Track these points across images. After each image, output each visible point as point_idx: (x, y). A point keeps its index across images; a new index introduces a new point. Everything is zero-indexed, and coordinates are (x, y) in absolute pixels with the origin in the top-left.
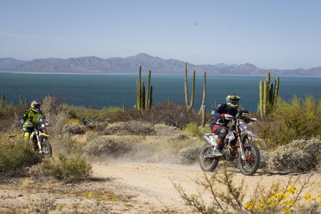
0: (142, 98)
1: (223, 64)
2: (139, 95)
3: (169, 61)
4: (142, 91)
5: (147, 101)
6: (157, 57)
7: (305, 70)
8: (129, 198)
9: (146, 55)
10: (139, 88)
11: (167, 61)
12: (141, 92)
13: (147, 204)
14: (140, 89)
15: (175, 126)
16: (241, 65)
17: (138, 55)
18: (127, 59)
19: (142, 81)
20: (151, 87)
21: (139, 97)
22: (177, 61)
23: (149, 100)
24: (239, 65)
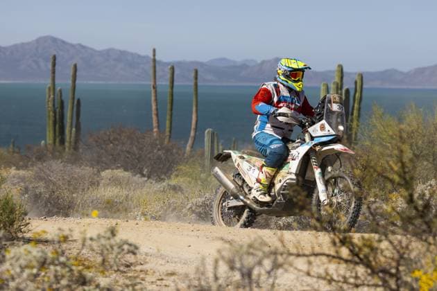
0: (57, 126)
1: (224, 59)
2: (52, 118)
3: (107, 54)
4: (58, 110)
5: (69, 132)
6: (80, 45)
7: (401, 73)
8: (128, 266)
9: (54, 40)
10: (51, 105)
11: (101, 53)
12: (55, 112)
13: (173, 274)
14: (54, 105)
15: (143, 176)
16: (263, 62)
17: (38, 41)
18: (15, 48)
19: (58, 89)
20: (79, 101)
21: (51, 122)
22: (123, 53)
23: (74, 129)
24: (259, 62)
